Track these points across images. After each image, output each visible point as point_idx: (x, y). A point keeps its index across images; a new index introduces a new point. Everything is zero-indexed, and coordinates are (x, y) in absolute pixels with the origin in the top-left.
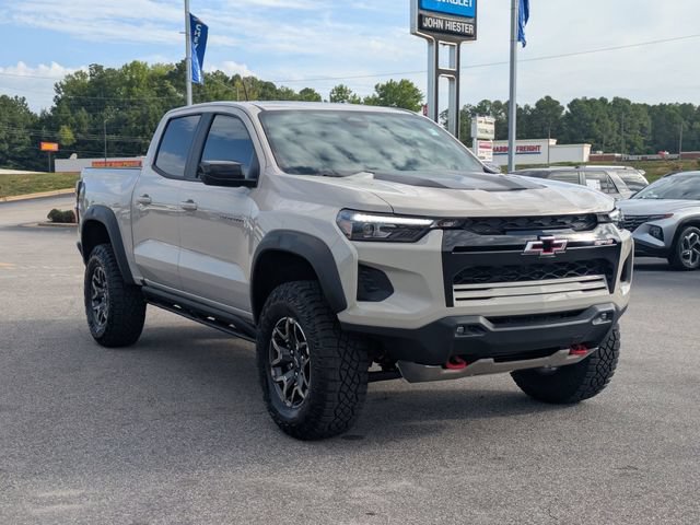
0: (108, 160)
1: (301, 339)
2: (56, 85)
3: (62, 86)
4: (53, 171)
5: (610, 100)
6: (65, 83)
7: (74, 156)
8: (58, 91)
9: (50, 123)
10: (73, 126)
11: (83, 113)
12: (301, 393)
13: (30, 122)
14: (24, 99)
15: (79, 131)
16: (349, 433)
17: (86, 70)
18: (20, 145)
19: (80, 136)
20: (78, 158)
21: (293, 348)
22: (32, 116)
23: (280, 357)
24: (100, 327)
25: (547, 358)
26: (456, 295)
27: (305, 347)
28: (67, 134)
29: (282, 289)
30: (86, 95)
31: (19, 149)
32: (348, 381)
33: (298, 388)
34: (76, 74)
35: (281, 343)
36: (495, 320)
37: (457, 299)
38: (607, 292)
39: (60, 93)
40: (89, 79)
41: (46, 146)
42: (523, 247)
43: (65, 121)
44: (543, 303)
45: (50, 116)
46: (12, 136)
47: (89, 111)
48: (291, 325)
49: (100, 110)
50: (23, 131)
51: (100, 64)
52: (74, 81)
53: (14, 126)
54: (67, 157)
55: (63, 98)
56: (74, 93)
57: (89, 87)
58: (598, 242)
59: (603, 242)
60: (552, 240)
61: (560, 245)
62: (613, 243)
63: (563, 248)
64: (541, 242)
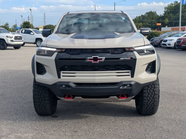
0: (174, 27)
2: (165, 8)
3: (166, 8)
4: (161, 30)
6: (167, 7)
7: (167, 26)
8: (165, 9)
9: (163, 18)
10: (168, 18)
11: (171, 14)
13: (157, 18)
14: (156, 12)
15: (170, 20)
17: (173, 3)
18: (154, 24)
19: (170, 21)
20: (168, 27)
22: (158, 16)
25: (107, 99)
28: (167, 21)
30: (173, 10)
31: (153, 25)
34: (170, 4)
37: (63, 76)
38: (130, 77)
39: (166, 10)
40: (174, 5)
41: (158, 24)
42: (85, 59)
43: (167, 17)
45: (162, 16)
46: (152, 22)
47: (173, 14)
49: (176, 13)
50: (155, 20)
51: (177, 1)
52: (170, 6)
53: (153, 19)
54: (165, 27)
55: (167, 11)
56: (169, 9)
57: (174, 7)
58: (122, 59)
59: (124, 58)
60: (97, 57)
61: (101, 59)
62: (131, 59)
63: (103, 60)
64: (92, 58)
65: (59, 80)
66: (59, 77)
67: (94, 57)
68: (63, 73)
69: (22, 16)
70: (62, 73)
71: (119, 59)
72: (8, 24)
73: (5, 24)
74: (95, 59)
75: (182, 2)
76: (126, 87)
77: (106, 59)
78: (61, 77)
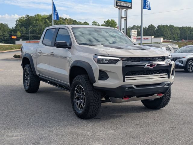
0: (30, 41)
1: (83, 91)
2: (16, 20)
4: (15, 44)
5: (168, 26)
6: (19, 20)
7: (21, 40)
8: (17, 22)
9: (14, 31)
10: (21, 32)
11: (23, 28)
12: (83, 106)
13: (9, 31)
14: (7, 24)
15: (22, 33)
16: (96, 117)
17: (24, 16)
18: (6, 37)
19: (23, 34)
21: (81, 93)
22: (10, 29)
23: (77, 96)
24: (27, 87)
25: (151, 96)
26: (126, 79)
27: (84, 93)
28: (19, 34)
29: (78, 77)
30: (25, 23)
31: (6, 38)
32: (96, 103)
33: (82, 104)
34: (22, 17)
35: (77, 92)
36: (137, 86)
37: (126, 80)
38: (168, 78)
40: (25, 19)
41: (13, 37)
42: (145, 65)
43: (19, 30)
44: (150, 81)
45: (14, 29)
46: (4, 34)
47: (25, 27)
48: (80, 87)
49: (28, 27)
50: (7, 33)
51: (28, 15)
52: (21, 19)
53: (4, 31)
54: (19, 40)
55: (18, 24)
56: (21, 22)
57: (25, 21)
58: (165, 64)
60: (153, 64)
61: (155, 65)
62: (169, 64)
64: (149, 64)
65: (124, 83)
66: (124, 81)
67: (150, 64)
68: (126, 77)
75: (54, 18)
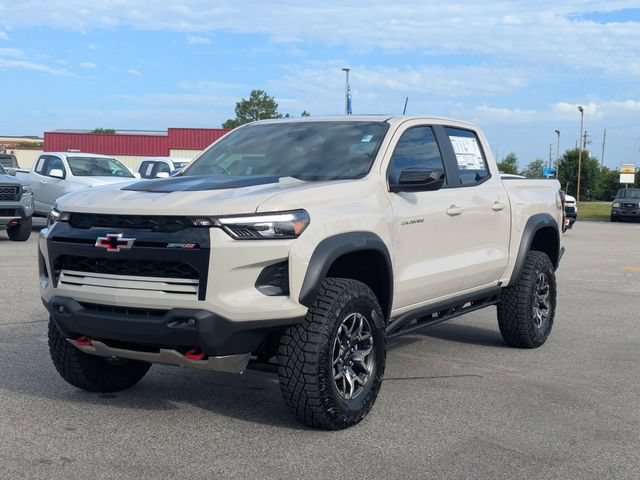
26: (62, 277)
37: (63, 282)
38: (196, 297)
58: (172, 245)
59: (178, 245)
60: (117, 238)
61: (125, 243)
62: (195, 247)
63: (129, 246)
64: (107, 239)
66: (55, 284)
67: (111, 238)
68: (65, 275)
69: (558, 132)
70: (62, 275)
71: (164, 245)
72: (514, 160)
73: (505, 158)
74: (114, 242)
76: (184, 324)
77: (135, 243)
78: (60, 283)
